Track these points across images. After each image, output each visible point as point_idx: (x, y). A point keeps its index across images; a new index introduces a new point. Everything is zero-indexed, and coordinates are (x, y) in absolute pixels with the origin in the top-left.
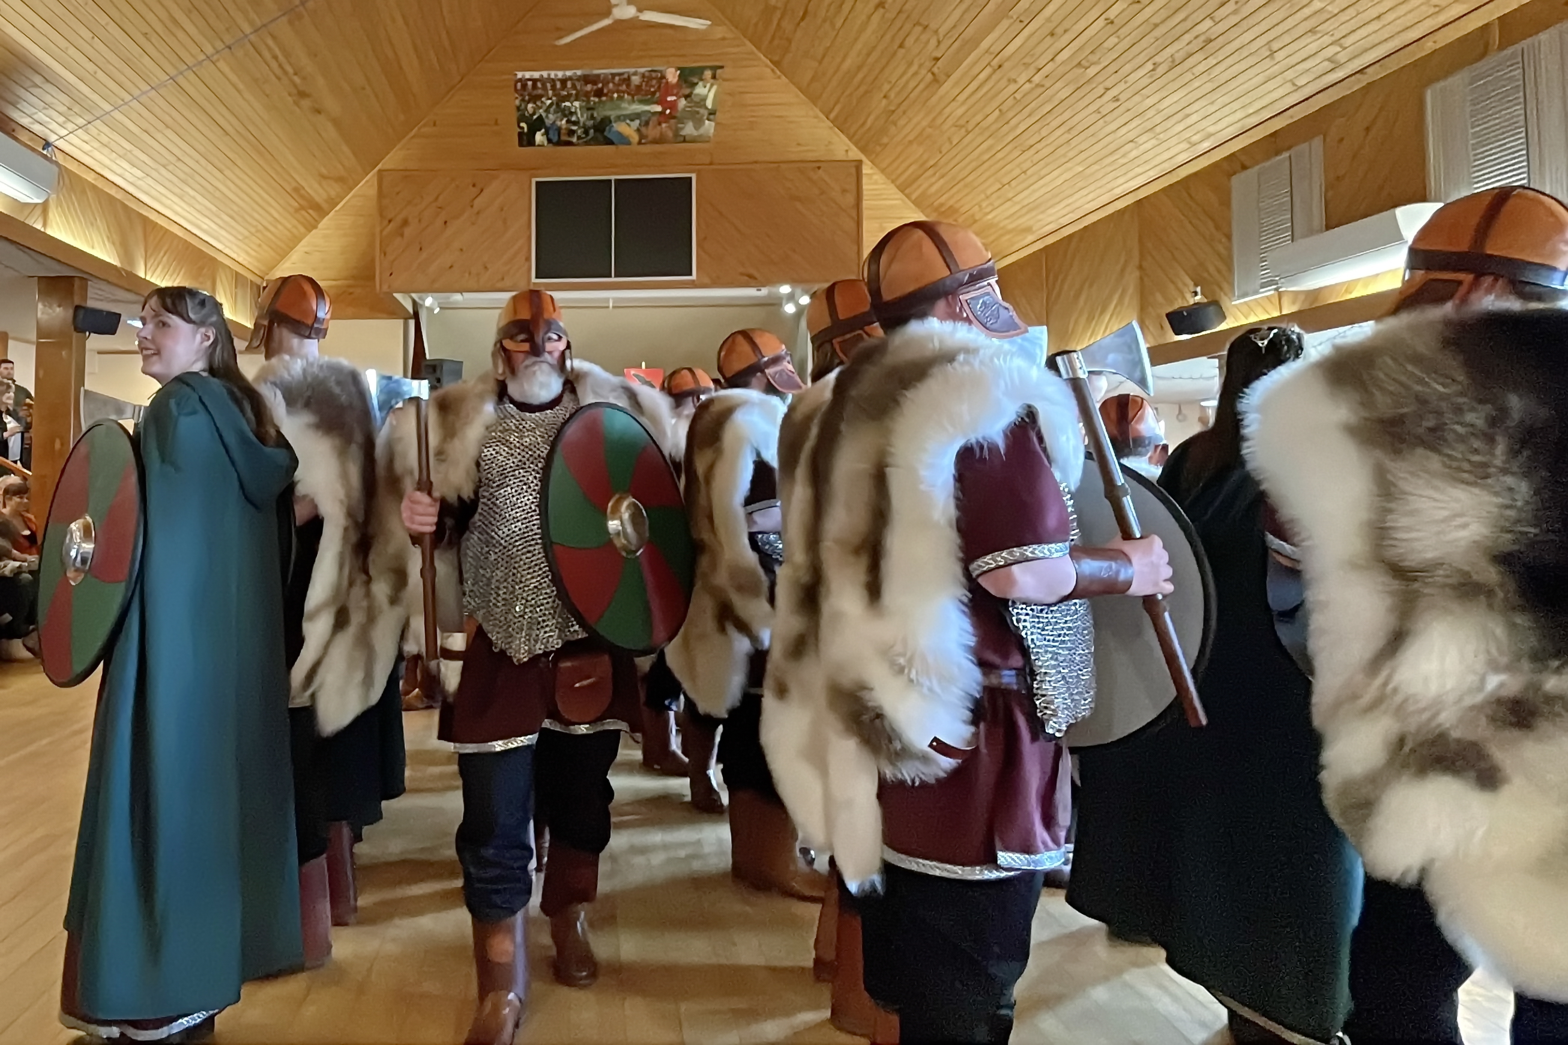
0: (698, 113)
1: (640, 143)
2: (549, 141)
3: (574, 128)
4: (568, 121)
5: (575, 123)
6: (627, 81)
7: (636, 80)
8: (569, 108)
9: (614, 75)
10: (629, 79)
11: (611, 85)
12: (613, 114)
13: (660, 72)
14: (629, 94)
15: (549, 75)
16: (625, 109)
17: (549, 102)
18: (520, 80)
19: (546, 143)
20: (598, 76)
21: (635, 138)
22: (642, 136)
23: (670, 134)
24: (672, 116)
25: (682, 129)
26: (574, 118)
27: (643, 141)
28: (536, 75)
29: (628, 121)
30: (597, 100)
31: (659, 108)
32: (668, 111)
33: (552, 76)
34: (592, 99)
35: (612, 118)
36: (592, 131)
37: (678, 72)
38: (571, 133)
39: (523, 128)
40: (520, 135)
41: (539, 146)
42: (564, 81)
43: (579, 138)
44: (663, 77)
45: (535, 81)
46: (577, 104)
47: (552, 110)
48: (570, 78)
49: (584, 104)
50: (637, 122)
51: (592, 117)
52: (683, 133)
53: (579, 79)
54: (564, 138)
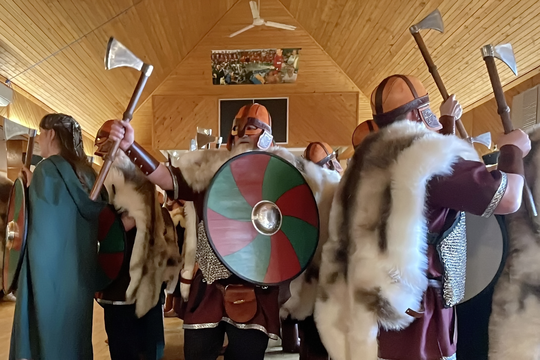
0: (290, 70)
1: (265, 83)
2: (226, 82)
3: (237, 76)
4: (234, 73)
5: (238, 74)
6: (260, 55)
7: (263, 54)
8: (235, 67)
9: (254, 52)
10: (261, 53)
11: (253, 56)
12: (254, 70)
13: (274, 51)
14: (261, 61)
15: (226, 52)
16: (260, 68)
17: (226, 64)
18: (214, 54)
19: (225, 83)
20: (248, 52)
21: (263, 81)
22: (266, 80)
23: (278, 79)
24: (279, 72)
25: (283, 77)
26: (237, 72)
27: (267, 82)
28: (220, 52)
29: (260, 73)
30: (247, 63)
31: (273, 68)
32: (277, 69)
34: (245, 63)
35: (253, 72)
36: (244, 78)
37: (282, 51)
38: (236, 78)
39: (215, 76)
40: (214, 79)
41: (222, 84)
42: (232, 54)
43: (239, 80)
44: (275, 53)
45: (220, 54)
46: (238, 65)
47: (227, 68)
48: (235, 53)
49: (241, 65)
50: (264, 74)
51: (245, 71)
52: (283, 79)
53: (239, 53)
54: (232, 81)
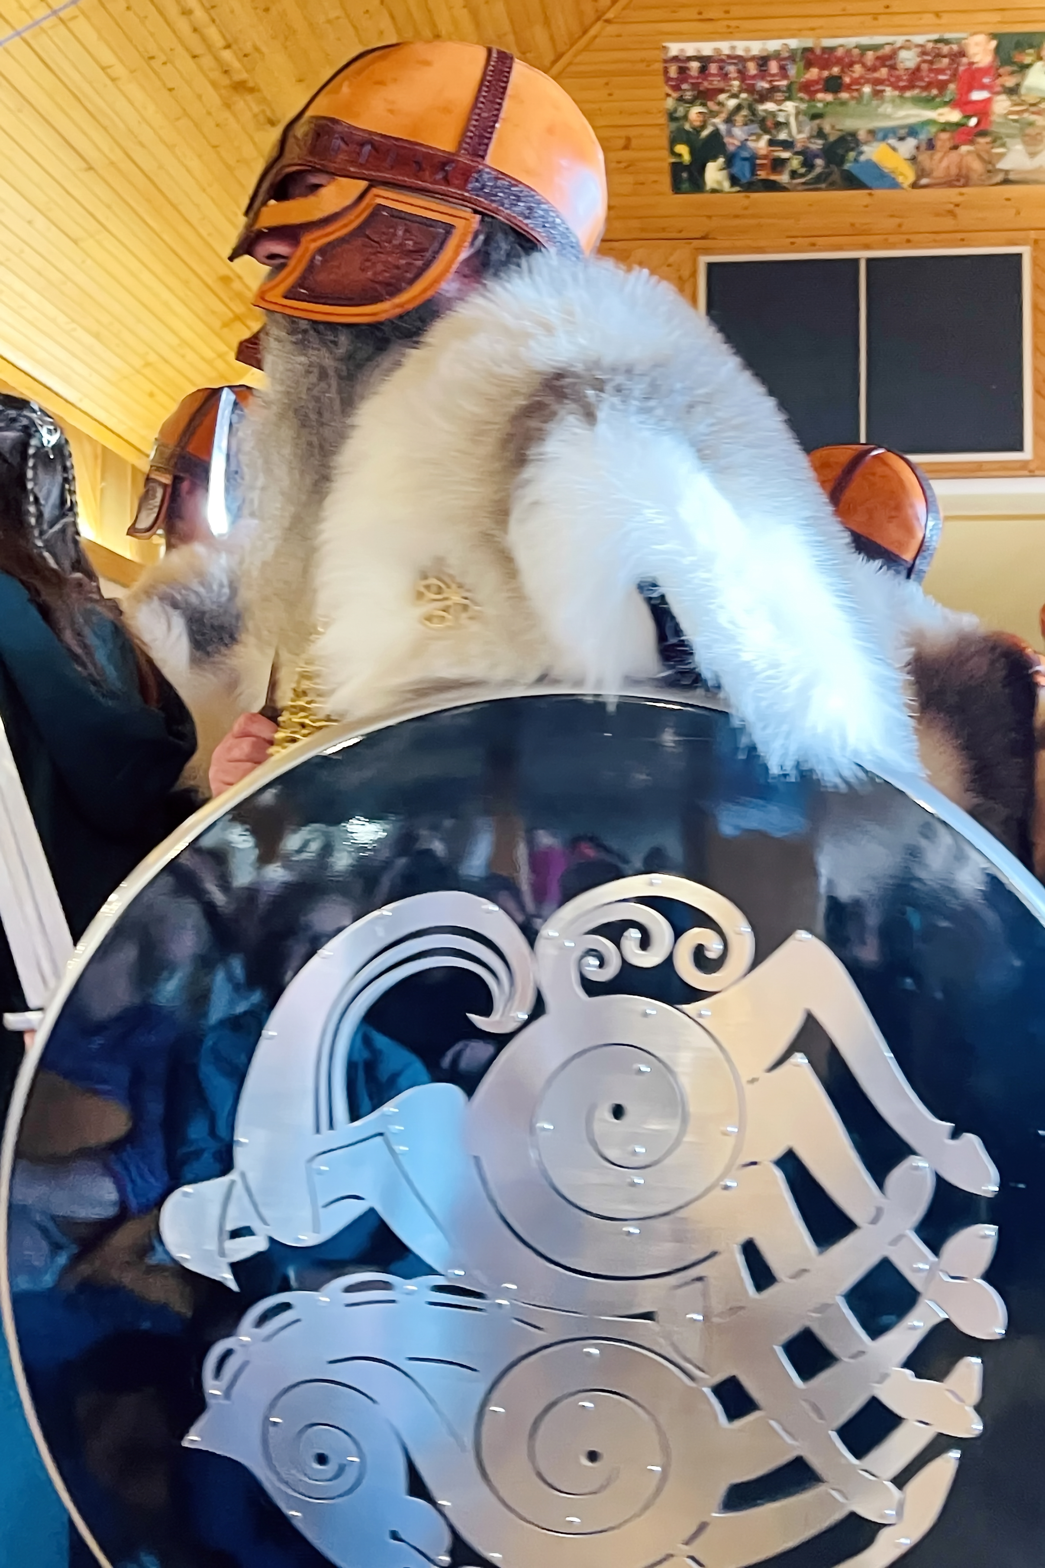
0: (1031, 124)
1: (915, 185)
2: (734, 180)
3: (785, 155)
4: (772, 143)
5: (787, 145)
6: (888, 60)
8: (773, 114)
9: (864, 49)
12: (860, 125)
14: (895, 87)
15: (733, 48)
16: (888, 117)
17: (732, 103)
18: (676, 59)
19: (726, 185)
22: (921, 173)
24: (981, 132)
25: (1001, 156)
26: (783, 136)
27: (924, 181)
28: (707, 49)
29: (892, 141)
30: (829, 97)
31: (954, 116)
32: (973, 122)
33: (740, 52)
34: (820, 96)
35: (862, 135)
37: (994, 43)
38: (778, 164)
41: (714, 191)
42: (763, 61)
43: (794, 174)
44: (962, 54)
46: (790, 106)
47: (739, 119)
49: (803, 106)
51: (821, 134)
52: (1002, 165)
53: (792, 56)
54: (762, 174)
